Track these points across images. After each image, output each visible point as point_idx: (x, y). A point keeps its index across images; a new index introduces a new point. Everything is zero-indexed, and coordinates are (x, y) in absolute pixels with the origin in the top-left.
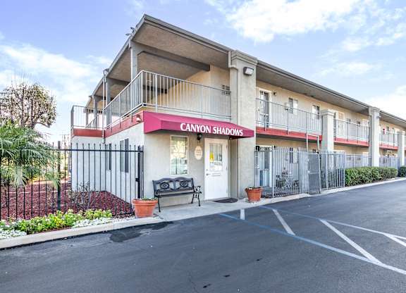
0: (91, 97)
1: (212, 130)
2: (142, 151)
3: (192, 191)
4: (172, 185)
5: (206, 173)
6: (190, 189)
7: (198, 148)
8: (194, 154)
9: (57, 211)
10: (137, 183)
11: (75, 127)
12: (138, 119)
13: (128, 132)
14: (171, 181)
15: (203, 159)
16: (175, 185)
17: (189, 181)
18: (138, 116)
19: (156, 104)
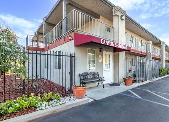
0: (35, 33)
1: (115, 45)
2: (74, 57)
3: (98, 80)
4: (89, 76)
5: (103, 69)
6: (97, 78)
7: (100, 56)
8: (98, 59)
9: (23, 95)
10: (69, 75)
11: (28, 46)
12: (70, 38)
13: (60, 47)
14: (88, 74)
15: (102, 62)
16: (90, 76)
17: (96, 74)
18: (70, 36)
19: (81, 30)
